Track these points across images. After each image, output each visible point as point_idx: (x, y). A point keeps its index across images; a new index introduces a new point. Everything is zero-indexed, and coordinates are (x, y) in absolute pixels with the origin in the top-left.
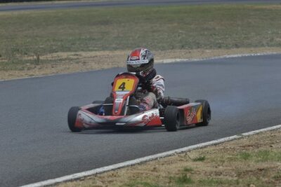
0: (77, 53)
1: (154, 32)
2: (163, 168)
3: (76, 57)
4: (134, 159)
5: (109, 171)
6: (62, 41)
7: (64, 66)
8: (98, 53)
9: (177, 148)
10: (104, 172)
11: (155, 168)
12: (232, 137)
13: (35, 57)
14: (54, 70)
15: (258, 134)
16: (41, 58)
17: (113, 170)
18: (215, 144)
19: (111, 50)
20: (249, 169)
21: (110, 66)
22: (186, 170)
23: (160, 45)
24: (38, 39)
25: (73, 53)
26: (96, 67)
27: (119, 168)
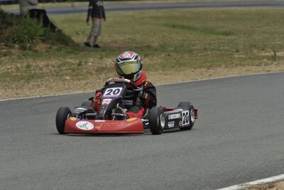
13: (272, 53)
16: (278, 54)
24: (276, 36)
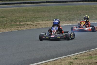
0: (33, 22)
1: (60, 15)
2: (63, 62)
3: (33, 23)
4: (53, 59)
5: (44, 63)
6: (28, 18)
7: (29, 27)
8: (41, 22)
9: (68, 55)
10: (43, 63)
11: (60, 62)
12: (86, 51)
13: (19, 23)
14: (25, 28)
15: (95, 50)
16: (21, 24)
17: (46, 62)
18: (81, 54)
19: (45, 21)
20: (92, 62)
21: (45, 27)
22: (71, 62)
23: (62, 19)
24: (20, 17)
25: (32, 22)
26: (40, 27)
27: (48, 62)
